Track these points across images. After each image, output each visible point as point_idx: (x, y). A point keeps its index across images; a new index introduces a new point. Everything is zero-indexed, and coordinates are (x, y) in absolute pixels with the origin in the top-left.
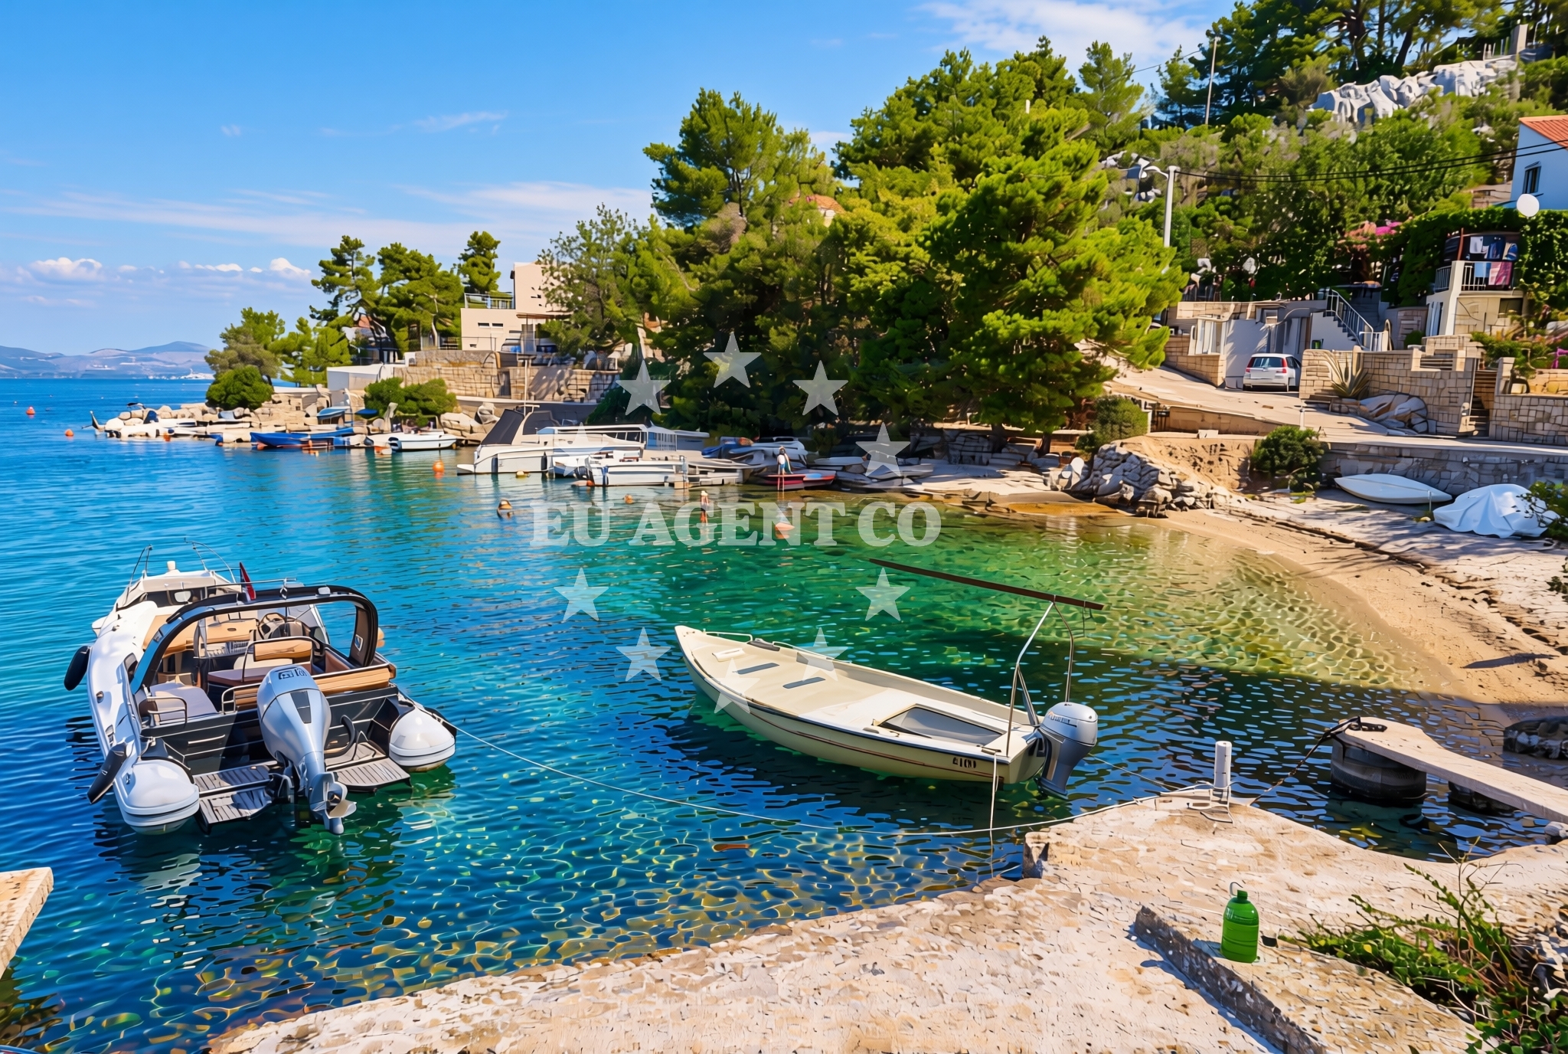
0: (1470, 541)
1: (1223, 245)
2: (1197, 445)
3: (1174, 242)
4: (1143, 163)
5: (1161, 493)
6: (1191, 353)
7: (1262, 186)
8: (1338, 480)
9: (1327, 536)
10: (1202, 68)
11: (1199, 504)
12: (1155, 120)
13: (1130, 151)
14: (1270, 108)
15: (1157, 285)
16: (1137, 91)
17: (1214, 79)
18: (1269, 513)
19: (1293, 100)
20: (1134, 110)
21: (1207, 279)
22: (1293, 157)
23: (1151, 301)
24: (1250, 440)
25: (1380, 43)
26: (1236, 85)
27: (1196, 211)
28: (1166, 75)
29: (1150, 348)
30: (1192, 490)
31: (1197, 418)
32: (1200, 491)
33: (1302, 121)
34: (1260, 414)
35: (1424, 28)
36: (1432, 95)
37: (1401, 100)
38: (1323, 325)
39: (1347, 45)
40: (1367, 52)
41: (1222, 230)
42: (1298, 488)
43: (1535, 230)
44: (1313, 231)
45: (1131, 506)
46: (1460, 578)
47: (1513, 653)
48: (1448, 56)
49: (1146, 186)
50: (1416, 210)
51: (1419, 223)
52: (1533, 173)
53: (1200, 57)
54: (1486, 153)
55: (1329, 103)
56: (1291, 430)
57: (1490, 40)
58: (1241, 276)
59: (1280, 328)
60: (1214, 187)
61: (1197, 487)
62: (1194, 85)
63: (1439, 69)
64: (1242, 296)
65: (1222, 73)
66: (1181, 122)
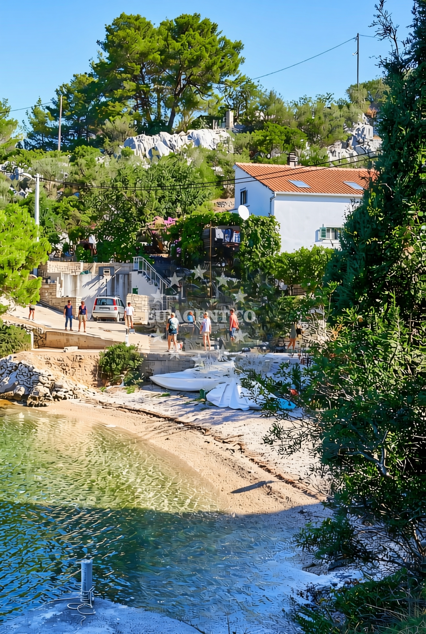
0: (228, 414)
1: (74, 227)
2: (64, 356)
3: (43, 223)
4: (20, 170)
5: (42, 390)
6: (58, 296)
7: (96, 191)
8: (152, 378)
9: (147, 413)
10: (54, 114)
11: (67, 396)
12: (26, 143)
13: (12, 161)
14: (98, 143)
15: (31, 250)
16: (13, 124)
17: (62, 121)
18: (111, 401)
19: (112, 139)
20: (13, 136)
21: (66, 248)
22: (114, 175)
23: (29, 259)
24: (96, 353)
25: (159, 112)
26: (78, 128)
27: (57, 205)
28: (32, 115)
29: (29, 291)
30: (61, 387)
31: (63, 339)
32: (66, 387)
33: (118, 153)
34: (104, 336)
35: (181, 107)
36: (189, 146)
37: (172, 147)
38: (137, 279)
39: (140, 111)
40: (153, 117)
41: (74, 217)
42: (129, 383)
43: (248, 226)
44: (127, 220)
45: (23, 399)
46: (223, 436)
47: (257, 481)
48: (195, 125)
49: (24, 185)
50: (185, 211)
51: (187, 219)
52: (244, 193)
53: (53, 107)
54: (219, 181)
55: (131, 144)
56: (121, 346)
57: (217, 119)
58: (87, 246)
59: (113, 280)
60: (67, 190)
61: (65, 385)
62: (51, 124)
63: (190, 131)
64: (88, 259)
65: (68, 118)
66: (44, 147)
